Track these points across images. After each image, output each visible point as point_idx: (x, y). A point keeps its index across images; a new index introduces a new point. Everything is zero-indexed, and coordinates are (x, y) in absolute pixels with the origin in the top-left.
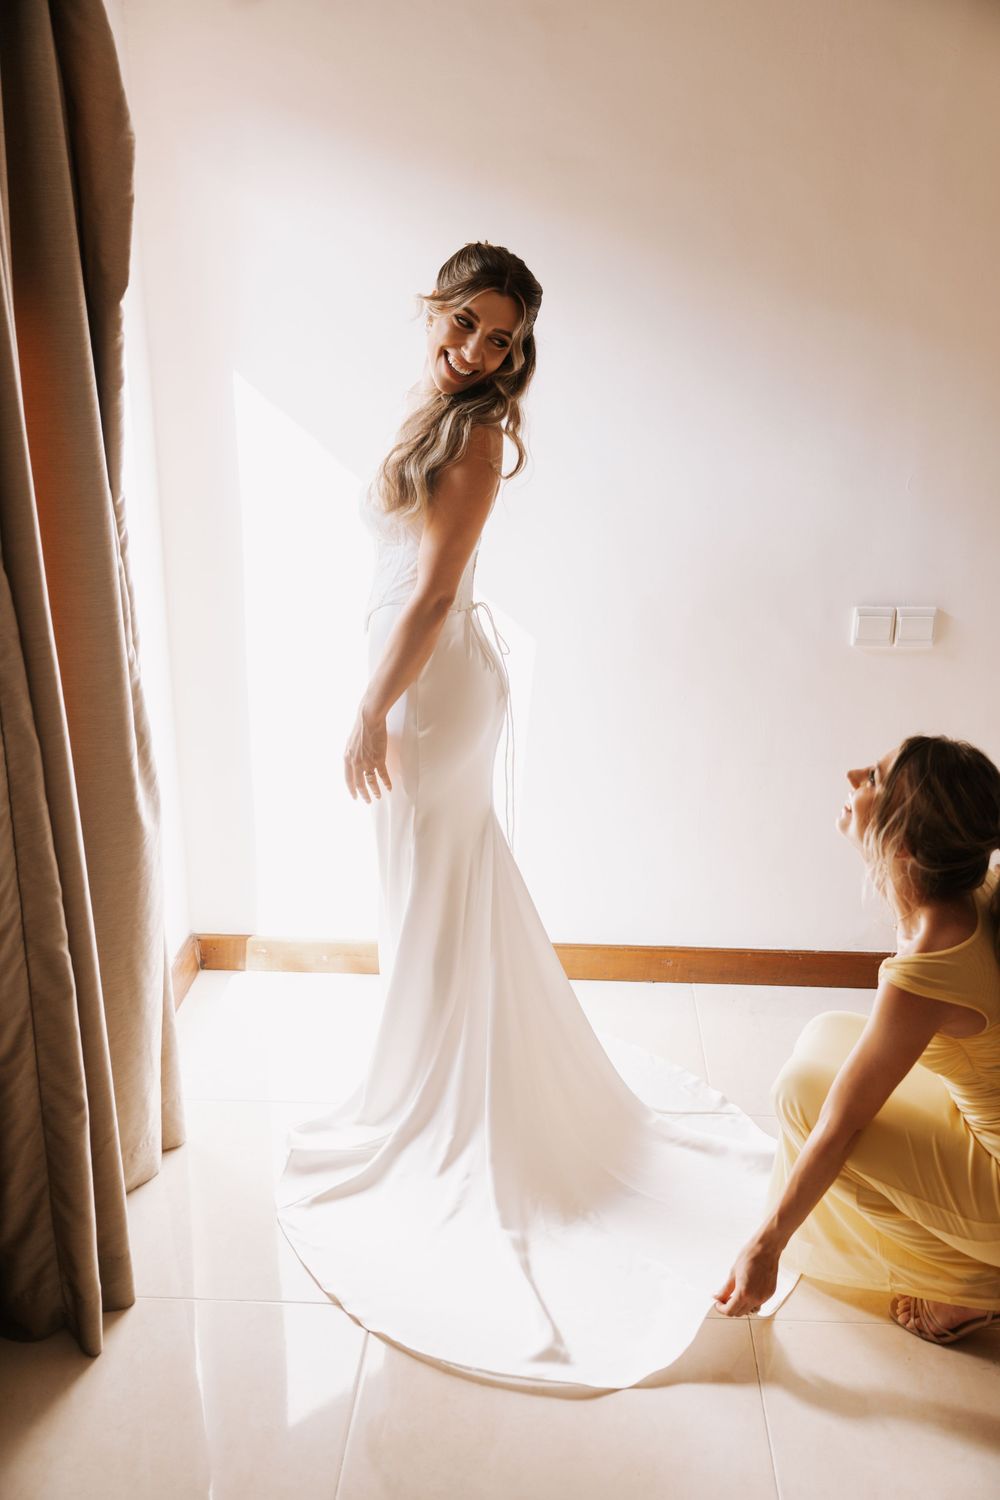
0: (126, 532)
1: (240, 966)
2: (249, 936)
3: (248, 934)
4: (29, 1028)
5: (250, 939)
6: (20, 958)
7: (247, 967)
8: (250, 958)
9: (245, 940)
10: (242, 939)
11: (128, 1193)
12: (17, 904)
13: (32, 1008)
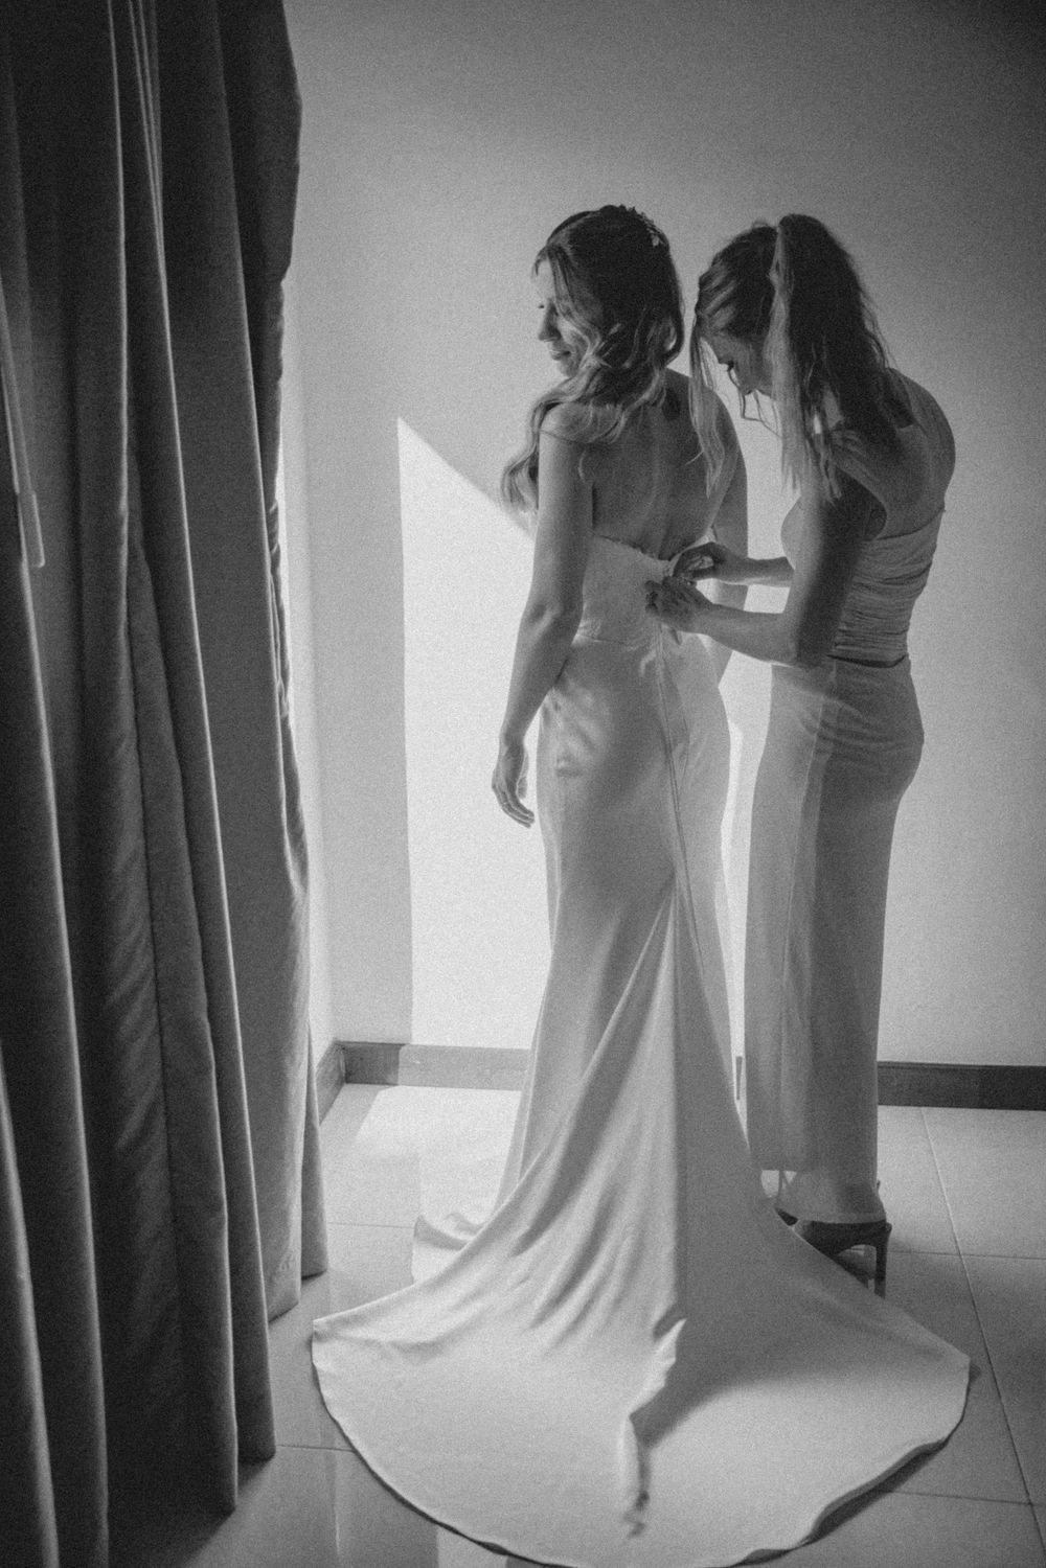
0: (279, 547)
1: (390, 1079)
2: (403, 1045)
3: (401, 1042)
4: (161, 1109)
5: (403, 1049)
6: (151, 1025)
7: (399, 1082)
8: (402, 1071)
9: (399, 1049)
10: (395, 1048)
11: (270, 1322)
12: (149, 959)
13: (165, 1085)
